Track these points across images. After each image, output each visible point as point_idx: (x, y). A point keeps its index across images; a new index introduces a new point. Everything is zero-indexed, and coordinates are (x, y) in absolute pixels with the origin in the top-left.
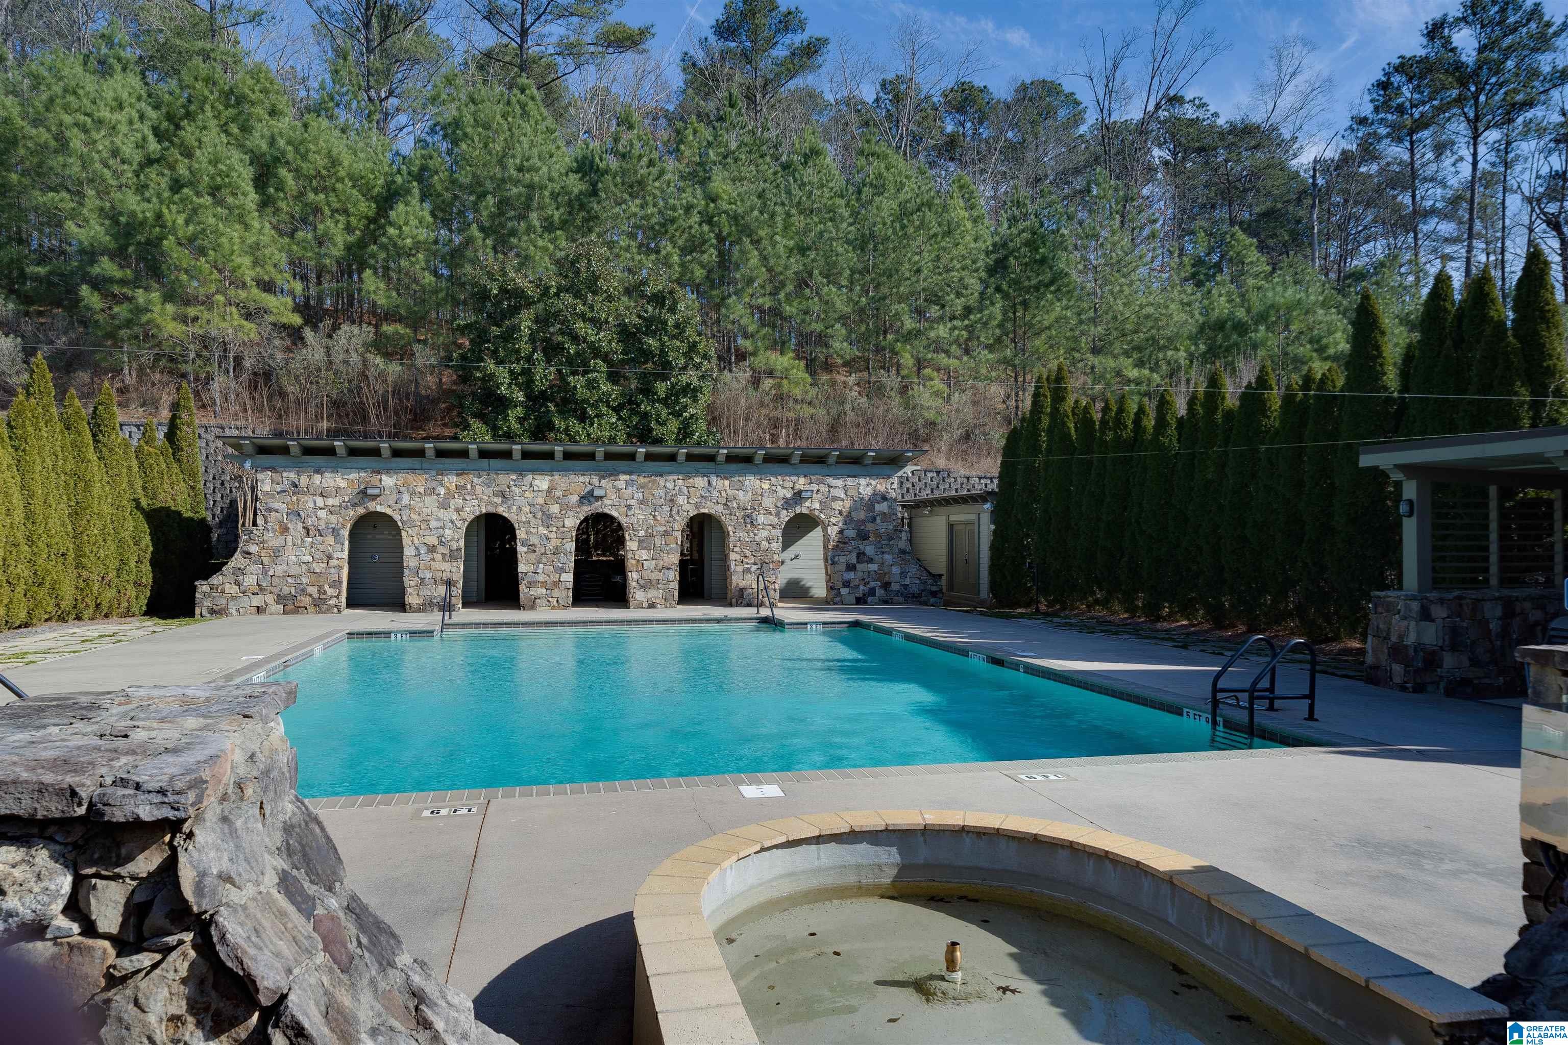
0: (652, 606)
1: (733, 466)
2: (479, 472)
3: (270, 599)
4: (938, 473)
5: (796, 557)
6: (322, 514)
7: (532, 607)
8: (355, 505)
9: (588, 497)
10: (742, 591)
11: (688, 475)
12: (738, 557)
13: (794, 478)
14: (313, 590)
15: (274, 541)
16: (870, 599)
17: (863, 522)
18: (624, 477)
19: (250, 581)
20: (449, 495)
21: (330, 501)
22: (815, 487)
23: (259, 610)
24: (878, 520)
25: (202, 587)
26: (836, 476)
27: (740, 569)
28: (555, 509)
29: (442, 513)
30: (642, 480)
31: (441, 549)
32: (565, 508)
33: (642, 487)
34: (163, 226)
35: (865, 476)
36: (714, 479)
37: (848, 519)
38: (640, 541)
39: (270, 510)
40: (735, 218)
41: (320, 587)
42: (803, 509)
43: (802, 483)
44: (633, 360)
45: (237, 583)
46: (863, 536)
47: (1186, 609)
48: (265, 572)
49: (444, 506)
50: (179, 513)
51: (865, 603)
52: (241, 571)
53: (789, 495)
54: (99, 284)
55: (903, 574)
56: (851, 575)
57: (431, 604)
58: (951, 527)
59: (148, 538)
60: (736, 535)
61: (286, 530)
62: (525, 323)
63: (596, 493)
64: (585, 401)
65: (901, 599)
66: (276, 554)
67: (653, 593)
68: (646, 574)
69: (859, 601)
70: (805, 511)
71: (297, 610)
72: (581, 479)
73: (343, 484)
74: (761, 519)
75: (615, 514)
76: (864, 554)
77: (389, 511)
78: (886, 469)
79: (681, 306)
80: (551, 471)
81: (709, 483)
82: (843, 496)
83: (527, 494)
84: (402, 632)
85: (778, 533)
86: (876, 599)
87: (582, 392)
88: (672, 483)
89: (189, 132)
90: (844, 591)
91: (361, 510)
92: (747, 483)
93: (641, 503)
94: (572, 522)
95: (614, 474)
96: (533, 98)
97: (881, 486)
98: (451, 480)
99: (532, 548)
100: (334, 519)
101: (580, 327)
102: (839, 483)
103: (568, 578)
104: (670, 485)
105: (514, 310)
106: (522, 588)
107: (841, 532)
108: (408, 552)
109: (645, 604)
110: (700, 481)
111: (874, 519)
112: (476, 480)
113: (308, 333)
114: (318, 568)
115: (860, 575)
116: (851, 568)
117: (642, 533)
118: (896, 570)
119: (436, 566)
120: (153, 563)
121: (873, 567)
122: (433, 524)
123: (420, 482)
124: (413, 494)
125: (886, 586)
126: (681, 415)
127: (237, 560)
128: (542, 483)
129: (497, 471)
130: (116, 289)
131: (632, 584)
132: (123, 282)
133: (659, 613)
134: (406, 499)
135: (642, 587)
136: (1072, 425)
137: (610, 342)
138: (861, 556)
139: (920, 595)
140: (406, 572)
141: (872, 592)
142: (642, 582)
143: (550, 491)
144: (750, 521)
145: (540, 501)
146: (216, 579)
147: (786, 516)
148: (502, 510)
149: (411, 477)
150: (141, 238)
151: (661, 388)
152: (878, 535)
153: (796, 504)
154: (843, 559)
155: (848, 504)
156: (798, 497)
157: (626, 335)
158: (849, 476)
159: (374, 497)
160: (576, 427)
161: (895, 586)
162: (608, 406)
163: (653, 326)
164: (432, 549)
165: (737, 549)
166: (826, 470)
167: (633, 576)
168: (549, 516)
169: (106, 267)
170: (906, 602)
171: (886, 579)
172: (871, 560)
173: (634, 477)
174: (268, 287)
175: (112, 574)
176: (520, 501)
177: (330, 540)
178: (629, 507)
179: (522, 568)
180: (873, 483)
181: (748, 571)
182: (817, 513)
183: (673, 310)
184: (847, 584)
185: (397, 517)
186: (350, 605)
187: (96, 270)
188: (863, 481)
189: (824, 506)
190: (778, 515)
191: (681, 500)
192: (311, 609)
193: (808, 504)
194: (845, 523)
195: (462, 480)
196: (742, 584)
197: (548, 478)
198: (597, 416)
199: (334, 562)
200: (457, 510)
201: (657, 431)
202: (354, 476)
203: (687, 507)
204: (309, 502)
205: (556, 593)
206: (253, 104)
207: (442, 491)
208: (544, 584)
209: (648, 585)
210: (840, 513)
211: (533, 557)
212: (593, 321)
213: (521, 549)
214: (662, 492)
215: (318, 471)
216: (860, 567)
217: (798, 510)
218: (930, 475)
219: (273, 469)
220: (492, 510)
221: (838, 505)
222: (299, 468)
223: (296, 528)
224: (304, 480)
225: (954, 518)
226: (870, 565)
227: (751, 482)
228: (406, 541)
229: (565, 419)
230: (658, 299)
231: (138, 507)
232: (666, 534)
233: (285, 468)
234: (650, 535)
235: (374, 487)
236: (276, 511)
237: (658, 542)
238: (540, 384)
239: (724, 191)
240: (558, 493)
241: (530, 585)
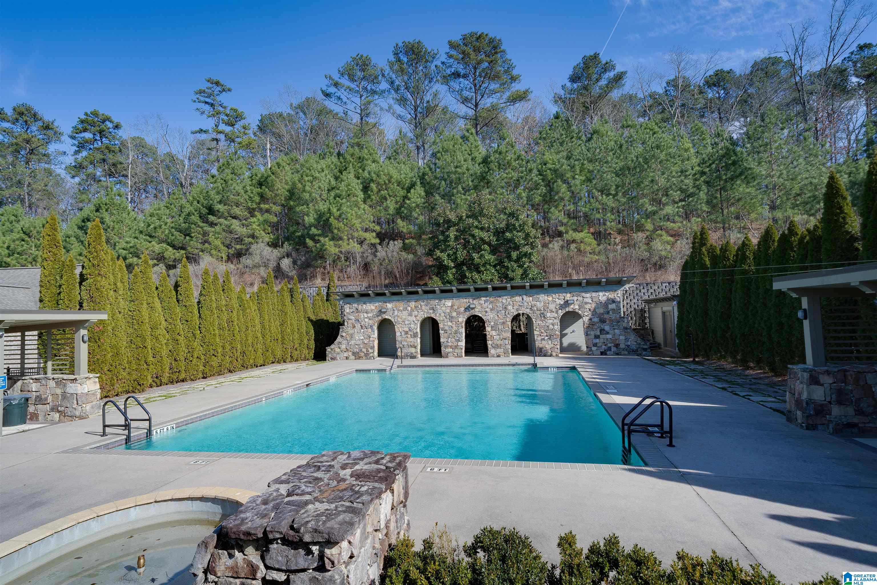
0: (499, 356)
1: (534, 290)
2: (423, 300)
3: (350, 354)
5: (573, 331)
6: (366, 320)
7: (447, 357)
8: (378, 316)
9: (468, 309)
10: (541, 349)
11: (512, 296)
12: (538, 333)
13: (564, 294)
14: (364, 350)
15: (351, 332)
16: (608, 353)
17: (603, 314)
18: (483, 299)
19: (343, 347)
20: (412, 310)
21: (369, 315)
22: (575, 298)
23: (347, 358)
24: (611, 313)
25: (328, 349)
26: (586, 292)
27: (539, 338)
28: (454, 314)
29: (410, 318)
30: (491, 299)
31: (410, 333)
32: (459, 313)
33: (491, 302)
34: (330, 213)
35: (602, 291)
36: (525, 297)
37: (594, 312)
38: (492, 327)
39: (349, 319)
40: (555, 171)
41: (367, 349)
42: (570, 309)
43: (568, 296)
44: (501, 243)
45: (339, 348)
46: (603, 321)
48: (348, 343)
49: (410, 315)
50: (328, 321)
51: (606, 354)
52: (340, 343)
53: (562, 303)
54: (312, 238)
55: (627, 340)
56: (597, 341)
57: (407, 356)
58: (664, 313)
59: (313, 331)
60: (537, 322)
61: (354, 327)
62: (452, 233)
63: (471, 306)
64: (479, 264)
65: (626, 353)
66: (352, 336)
67: (499, 350)
68: (496, 342)
69: (602, 353)
70: (571, 310)
71: (360, 358)
72: (465, 300)
73: (373, 308)
74: (549, 315)
75: (480, 315)
76: (604, 330)
77: (390, 318)
78: (614, 287)
79: (522, 217)
80: (452, 298)
81: (523, 299)
82: (590, 301)
83: (443, 308)
84: (375, 370)
85: (557, 321)
86: (612, 353)
87: (477, 260)
88: (505, 300)
89: (344, 177)
90: (594, 349)
91: (380, 318)
92: (541, 298)
93: (491, 310)
94: (462, 319)
95: (479, 297)
96: (472, 134)
97: (611, 295)
98: (413, 304)
99: (446, 331)
100: (371, 322)
101: (476, 232)
102: (588, 295)
103: (463, 344)
104: (504, 301)
105: (448, 228)
106: (443, 349)
107: (590, 319)
108: (398, 334)
109: (495, 355)
110: (518, 299)
111: (608, 313)
112: (422, 304)
114: (366, 341)
115: (602, 341)
116: (597, 337)
117: (492, 323)
118: (622, 338)
119: (408, 340)
120: (315, 340)
121: (609, 336)
122: (407, 322)
123: (401, 305)
124: (398, 310)
125: (617, 346)
126: (523, 266)
127: (339, 339)
128: (449, 303)
129: (431, 299)
130: (317, 238)
131: (489, 346)
132: (319, 235)
133: (502, 360)
134: (396, 313)
135: (494, 347)
137: (489, 237)
138: (602, 331)
139: (637, 350)
140: (397, 343)
141: (609, 349)
142: (493, 345)
143: (452, 306)
144: (543, 316)
145: (448, 311)
146: (332, 346)
147: (561, 313)
148: (433, 316)
149: (398, 304)
150: (324, 218)
151: (514, 255)
152: (611, 320)
153: (566, 307)
154: (592, 333)
155: (593, 305)
156: (567, 303)
157: (498, 233)
158: (593, 292)
159: (385, 313)
160: (476, 276)
161: (622, 346)
162: (490, 265)
163: (509, 227)
164: (406, 333)
165: (537, 329)
166: (581, 289)
167: (489, 343)
168: (452, 317)
169: (314, 231)
170: (629, 354)
171: (617, 342)
172: (608, 333)
173: (488, 298)
174: (366, 230)
175: (297, 346)
176: (440, 311)
177: (370, 330)
178: (486, 312)
179: (442, 340)
180: (607, 294)
181: (543, 339)
182: (577, 310)
183: (517, 219)
184: (595, 345)
185: (393, 320)
186: (380, 355)
187: (311, 232)
188: (601, 294)
189: (581, 307)
190: (557, 312)
191: (510, 307)
192: (364, 358)
193: (572, 306)
194: (593, 315)
195: (417, 304)
196: (541, 346)
197: (451, 301)
198: (485, 270)
199: (371, 339)
200: (415, 316)
201: (510, 274)
202: (377, 304)
203: (512, 311)
204: (362, 315)
205: (456, 351)
206: (367, 160)
207: (409, 309)
208: (451, 347)
209: (497, 347)
210: (590, 310)
211: (446, 335)
212: (482, 229)
213: (441, 332)
214: (501, 305)
215: (364, 303)
216: (601, 336)
217: (567, 310)
219: (349, 304)
220: (429, 316)
221: (588, 306)
222: (358, 302)
223: (358, 326)
224: (360, 307)
225: (665, 309)
226: (607, 336)
227: (543, 297)
228: (396, 330)
229: (471, 273)
230: (512, 215)
231: (310, 319)
232: (503, 323)
233: (354, 303)
234: (496, 324)
235: (384, 308)
236: (351, 319)
237: (500, 327)
238: (460, 259)
239: (550, 159)
240: (456, 307)
241: (446, 347)
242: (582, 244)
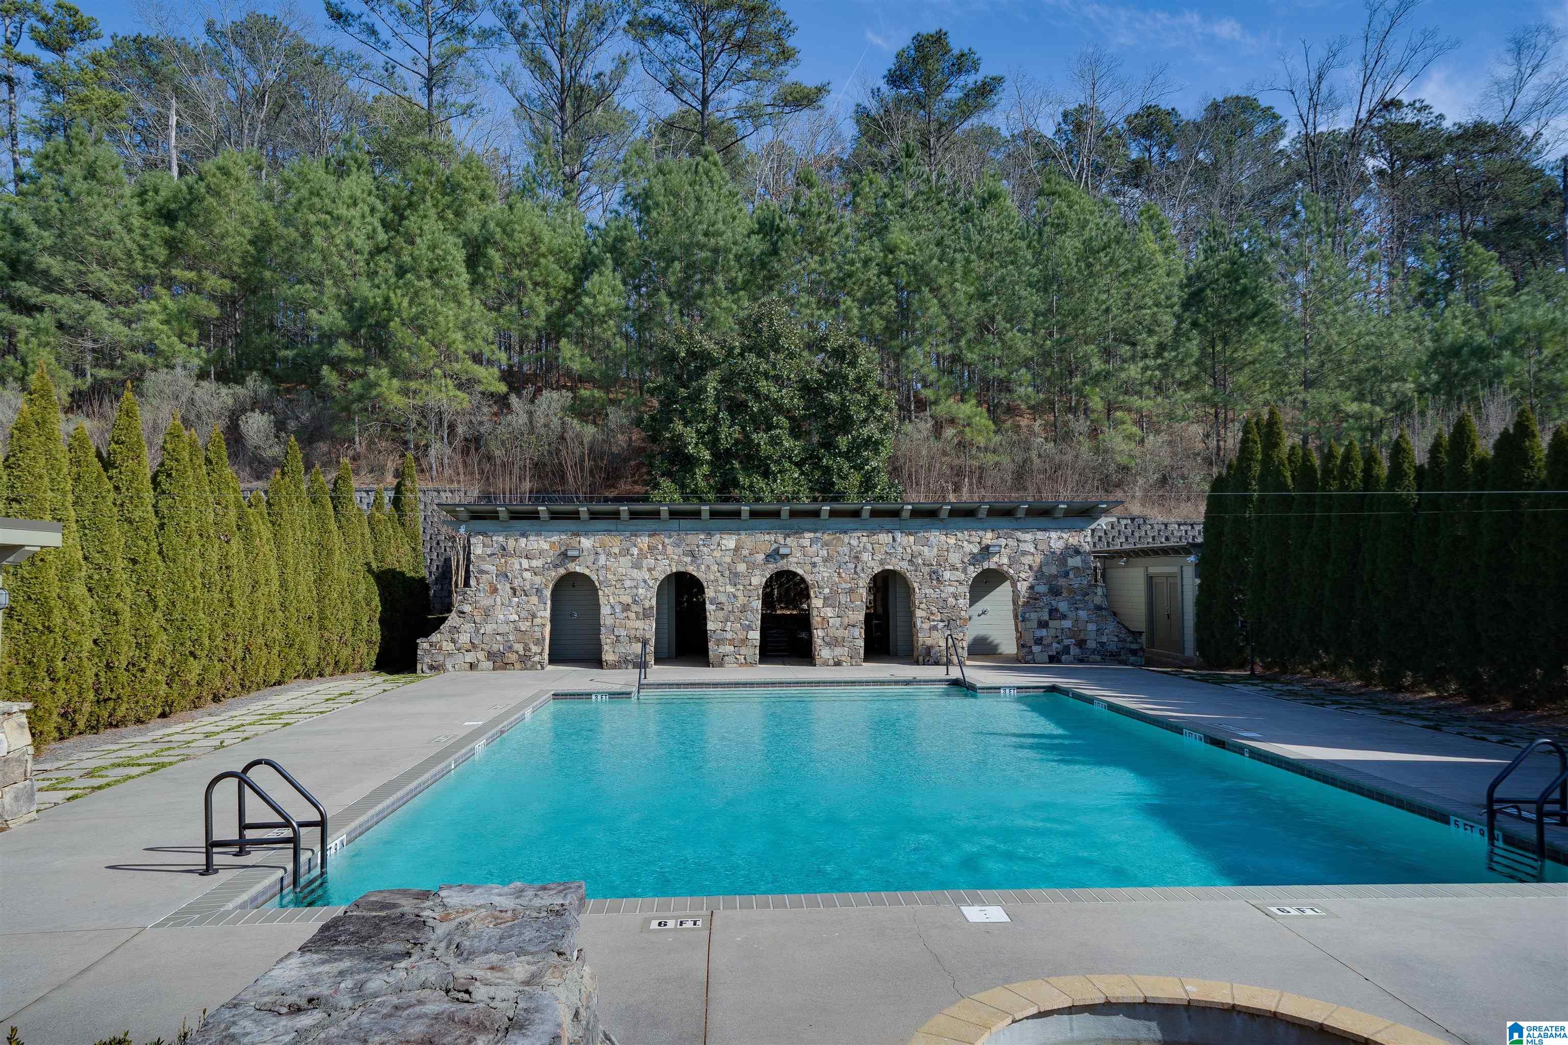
0: (838, 664)
1: (919, 521)
2: (669, 532)
3: (481, 656)
4: (1133, 520)
5: (984, 613)
6: (527, 575)
7: (721, 665)
8: (556, 566)
9: (774, 555)
10: (929, 649)
11: (873, 532)
12: (924, 614)
13: (981, 533)
14: (519, 647)
15: (485, 601)
16: (1064, 658)
17: (1055, 577)
18: (808, 535)
19: (464, 638)
20: (642, 555)
21: (535, 563)
22: (1003, 542)
23: (472, 666)
24: (1071, 575)
25: (423, 644)
26: (1025, 530)
27: (926, 626)
28: (741, 567)
29: (635, 573)
30: (826, 537)
31: (635, 608)
32: (752, 566)
33: (826, 544)
34: (390, 309)
35: (1056, 529)
36: (898, 535)
37: (1039, 574)
38: (825, 599)
39: (482, 572)
40: (914, 268)
41: (526, 645)
42: (992, 563)
43: (988, 537)
44: (815, 414)
45: (453, 641)
46: (1055, 592)
47: (1435, 679)
48: (477, 630)
49: (637, 566)
50: (402, 574)
51: (1059, 661)
52: (456, 629)
53: (976, 551)
54: (337, 364)
55: (1100, 632)
56: (1043, 632)
57: (626, 661)
58: (1150, 579)
59: (378, 599)
60: (922, 591)
61: (495, 590)
62: (711, 382)
63: (783, 551)
64: (769, 457)
65: (1098, 658)
66: (487, 613)
67: (838, 651)
68: (832, 631)
69: (1052, 659)
70: (993, 566)
71: (506, 666)
72: (767, 537)
73: (546, 546)
74: (947, 575)
75: (800, 571)
76: (1057, 610)
77: (587, 572)
78: (1078, 521)
79: (862, 360)
80: (737, 530)
81: (894, 540)
82: (1033, 550)
83: (716, 554)
84: (603, 694)
85: (965, 589)
86: (1071, 658)
87: (765, 449)
88: (856, 539)
89: (412, 222)
90: (1036, 649)
91: (562, 571)
92: (932, 538)
93: (825, 560)
94: (758, 580)
95: (799, 532)
96: (715, 164)
97: (1074, 539)
98: (644, 541)
99: (720, 606)
100: (538, 580)
101: (763, 385)
102: (1028, 537)
103: (755, 635)
104: (854, 542)
105: (701, 371)
106: (711, 645)
107: (1031, 588)
108: (605, 610)
109: (831, 662)
110: (884, 538)
111: (1067, 574)
112: (667, 541)
113: (514, 399)
114: (524, 626)
115: (1052, 632)
116: (1043, 625)
117: (827, 591)
118: (1092, 627)
119: (630, 624)
120: (381, 621)
121: (1067, 624)
122: (628, 583)
123: (615, 543)
124: (609, 554)
125: (1081, 644)
126: (863, 468)
127: (453, 619)
128: (730, 542)
129: (687, 531)
130: (349, 367)
131: (818, 641)
132: (355, 361)
133: (846, 673)
134: (602, 560)
135: (828, 644)
136: (1288, 474)
137: (792, 399)
138: (1054, 613)
139: (1118, 654)
140: (603, 630)
141: (1066, 650)
142: (827, 639)
143: (736, 549)
144: (935, 577)
145: (728, 560)
146: (435, 637)
147: (973, 572)
148: (691, 569)
149: (607, 539)
150: (372, 321)
151: (843, 442)
152: (1071, 590)
153: (984, 559)
154: (1034, 616)
155: (1038, 559)
156: (986, 551)
157: (807, 389)
158: (1039, 530)
159: (574, 558)
160: (760, 482)
161: (1091, 644)
162: (791, 461)
163: (833, 380)
164: (626, 608)
165: (922, 606)
166: (1014, 524)
167: (818, 633)
168: (736, 575)
169: (343, 348)
170: (1103, 661)
171: (1082, 637)
172: (1064, 617)
173: (818, 535)
174: (477, 359)
175: (348, 634)
176: (709, 560)
177: (534, 599)
178: (814, 565)
179: (711, 626)
180: (1065, 536)
181: (935, 628)
182: (1005, 568)
183: (853, 364)
184: (1039, 641)
185: (594, 577)
186: (552, 661)
187: (335, 352)
188: (1054, 535)
189: (1012, 561)
190: (965, 570)
191: (865, 557)
192: (517, 665)
193: (996, 559)
194: (1036, 578)
195: (654, 541)
196: (929, 642)
197: (735, 537)
198: (780, 472)
199: (538, 621)
200: (650, 570)
201: (839, 484)
202: (555, 538)
203: (871, 564)
204: (516, 564)
205: (743, 650)
206: (466, 190)
207: (635, 551)
208: (732, 642)
209: (834, 643)
210: (1030, 567)
211: (721, 614)
212: (777, 379)
213: (709, 607)
214: (846, 549)
215: (523, 535)
216: (1052, 624)
217: (986, 566)
218: (1123, 522)
219: (485, 534)
220: (682, 569)
221: (1027, 560)
222: (507, 531)
223: (504, 588)
224: (511, 543)
225: (1153, 570)
226: (1063, 622)
227: (936, 537)
228: (602, 600)
229: (750, 476)
230: (839, 354)
231: (370, 570)
232: (851, 591)
233: (495, 532)
234: (834, 592)
235: (574, 548)
236: (487, 573)
237: (843, 599)
238: (725, 442)
239: (902, 242)
240: (745, 552)
241: (719, 642)
242: (967, 429)
